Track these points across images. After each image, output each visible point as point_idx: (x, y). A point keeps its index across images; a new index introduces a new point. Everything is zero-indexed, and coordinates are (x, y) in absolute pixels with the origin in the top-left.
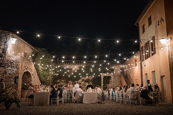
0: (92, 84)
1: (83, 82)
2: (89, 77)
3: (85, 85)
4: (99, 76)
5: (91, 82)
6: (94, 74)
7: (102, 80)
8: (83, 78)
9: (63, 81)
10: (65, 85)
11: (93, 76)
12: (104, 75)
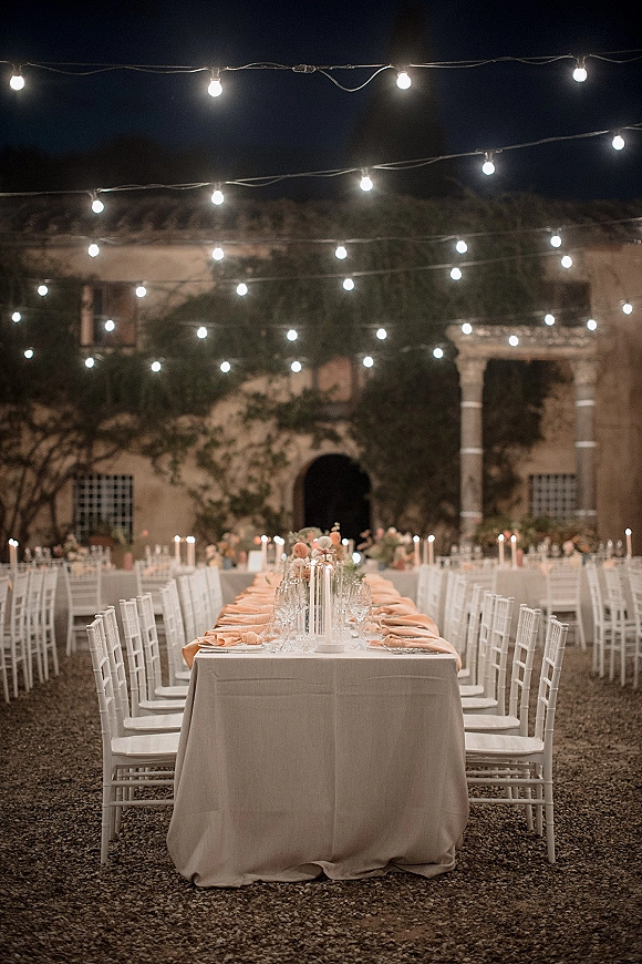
0: (351, 448)
1: (260, 431)
2: (324, 373)
3: (279, 461)
4: (438, 353)
5: (341, 429)
6: (382, 334)
7: (471, 404)
8: (257, 385)
9: (42, 414)
10: (71, 460)
11: (368, 362)
12: (488, 350)
